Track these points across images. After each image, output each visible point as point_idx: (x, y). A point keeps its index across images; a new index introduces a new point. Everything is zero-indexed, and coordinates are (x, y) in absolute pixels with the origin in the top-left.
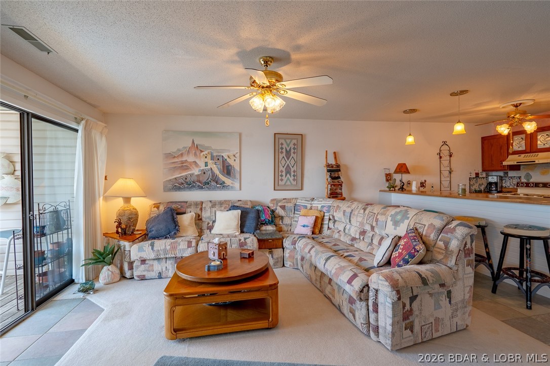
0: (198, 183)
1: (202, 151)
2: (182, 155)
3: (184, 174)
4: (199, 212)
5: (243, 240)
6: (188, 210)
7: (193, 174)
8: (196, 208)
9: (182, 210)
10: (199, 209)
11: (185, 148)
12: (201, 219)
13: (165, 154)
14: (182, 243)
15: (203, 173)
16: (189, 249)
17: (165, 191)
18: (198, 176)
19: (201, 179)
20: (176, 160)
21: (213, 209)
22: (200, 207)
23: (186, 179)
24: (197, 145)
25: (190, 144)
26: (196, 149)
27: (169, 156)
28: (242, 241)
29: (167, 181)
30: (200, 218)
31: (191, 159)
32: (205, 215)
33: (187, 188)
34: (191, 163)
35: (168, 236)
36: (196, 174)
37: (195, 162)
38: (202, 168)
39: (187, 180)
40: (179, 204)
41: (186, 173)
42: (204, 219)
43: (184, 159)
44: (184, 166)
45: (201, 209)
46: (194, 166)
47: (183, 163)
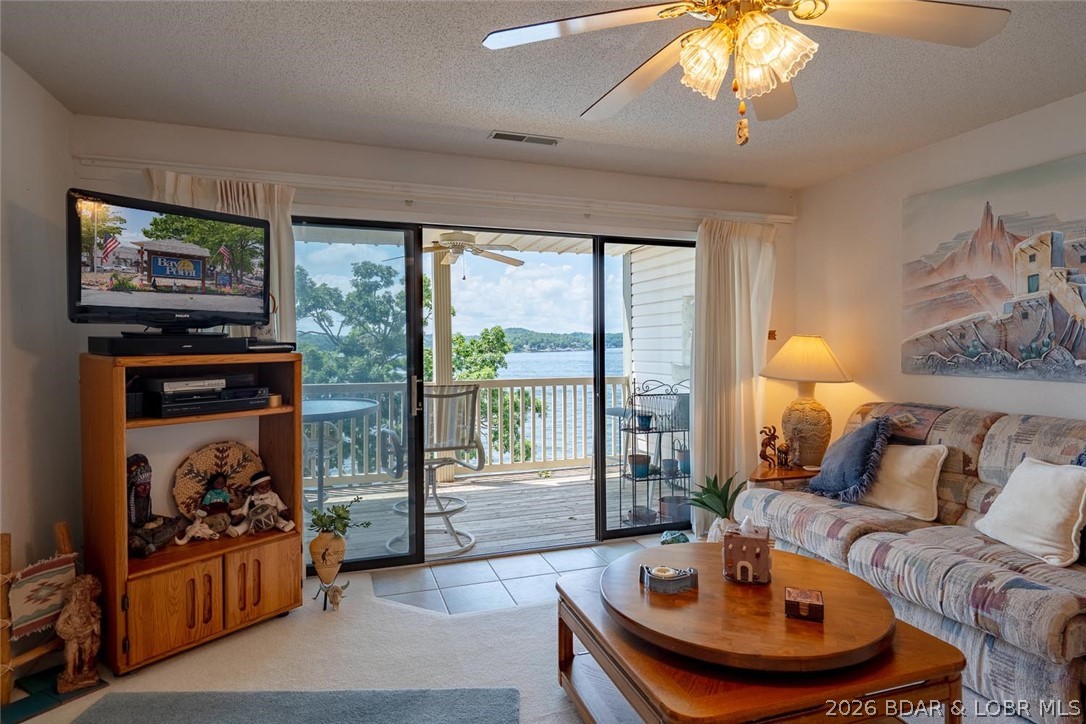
0: (1001, 353)
1: (1016, 239)
2: (952, 261)
3: (955, 322)
4: (969, 449)
5: (996, 585)
6: (936, 435)
7: (983, 321)
8: (963, 431)
9: (920, 433)
10: (968, 438)
11: (959, 237)
12: (975, 474)
13: (909, 264)
14: (820, 518)
15: (1018, 315)
16: (830, 540)
17: (904, 371)
18: (1001, 325)
19: (1012, 337)
20: (935, 279)
21: (1019, 448)
22: (976, 431)
23: (962, 336)
24: (1000, 222)
25: (976, 222)
26: (998, 231)
27: (917, 269)
28: (990, 586)
29: (908, 342)
30: (972, 467)
31: (979, 269)
32: (988, 461)
33: (966, 364)
34: (979, 285)
35: (841, 493)
36: (995, 318)
37: (993, 279)
38: (1015, 299)
39: (968, 342)
40: (918, 411)
41: (963, 319)
42: (982, 476)
43: (958, 274)
44: (956, 297)
45: (980, 440)
46: (988, 293)
47: (953, 288)
